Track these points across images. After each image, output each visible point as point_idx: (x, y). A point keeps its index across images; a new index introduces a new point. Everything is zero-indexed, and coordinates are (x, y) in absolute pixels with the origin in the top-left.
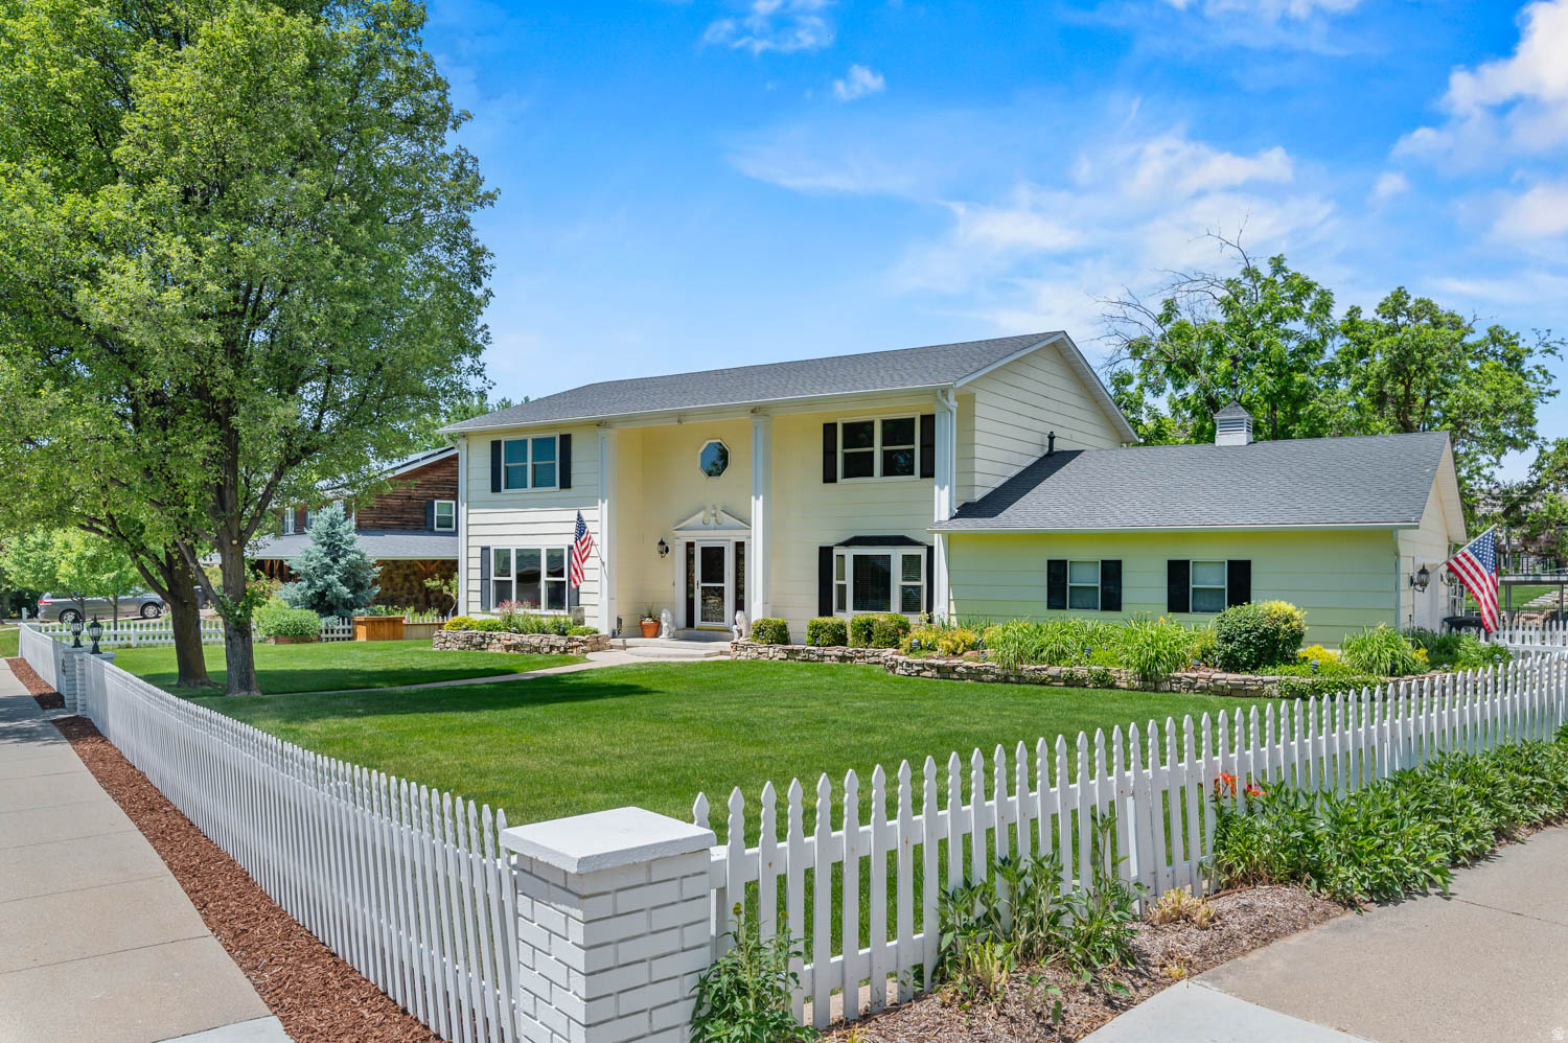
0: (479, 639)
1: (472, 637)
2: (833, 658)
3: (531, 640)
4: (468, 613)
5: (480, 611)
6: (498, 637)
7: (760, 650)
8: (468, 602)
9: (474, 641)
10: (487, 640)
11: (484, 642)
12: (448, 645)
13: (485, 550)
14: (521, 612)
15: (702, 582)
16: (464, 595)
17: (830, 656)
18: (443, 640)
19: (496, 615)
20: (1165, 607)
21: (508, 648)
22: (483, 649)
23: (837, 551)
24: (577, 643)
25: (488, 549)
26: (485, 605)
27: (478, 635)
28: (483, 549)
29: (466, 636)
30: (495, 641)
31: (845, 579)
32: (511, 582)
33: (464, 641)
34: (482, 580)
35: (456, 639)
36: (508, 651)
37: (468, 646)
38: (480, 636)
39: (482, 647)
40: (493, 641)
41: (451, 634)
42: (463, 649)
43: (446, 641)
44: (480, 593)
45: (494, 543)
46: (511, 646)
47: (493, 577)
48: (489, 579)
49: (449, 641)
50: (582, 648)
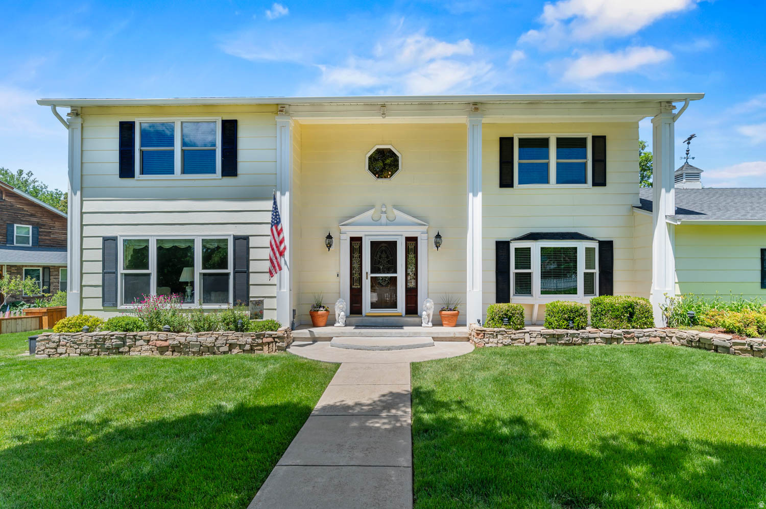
0: (116, 342)
1: (104, 340)
2: (597, 340)
3: (199, 339)
4: (82, 311)
5: (102, 308)
6: (147, 338)
7: (513, 336)
8: (81, 298)
9: (108, 344)
10: (129, 342)
11: (124, 345)
12: (60, 350)
13: (110, 242)
14: (169, 306)
15: (372, 272)
16: (76, 291)
17: (595, 338)
18: (54, 345)
19: (130, 312)
21: (162, 350)
22: (122, 353)
23: (513, 246)
24: (270, 340)
25: (114, 239)
26: (109, 300)
27: (114, 337)
28: (106, 239)
29: (94, 338)
30: (141, 342)
31: (530, 268)
32: (149, 275)
33: (91, 345)
34: (104, 273)
35: (76, 343)
36: (162, 353)
37: (97, 350)
38: (117, 338)
39: (121, 350)
40: (138, 343)
41: (67, 337)
42: (88, 354)
43: (58, 346)
44: (101, 288)
45: (123, 234)
46: (168, 347)
47: (121, 270)
48: (115, 273)
49: (63, 346)
50: (277, 344)
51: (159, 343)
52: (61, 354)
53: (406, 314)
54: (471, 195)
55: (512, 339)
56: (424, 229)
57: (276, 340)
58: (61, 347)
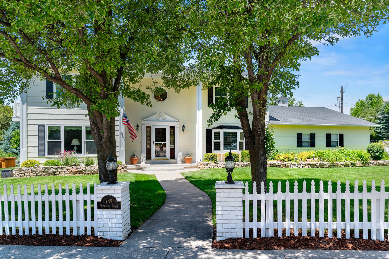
0: (53, 170)
1: (48, 169)
2: (242, 166)
3: (91, 168)
4: (27, 158)
5: (38, 157)
6: (67, 168)
7: (213, 165)
8: (27, 152)
9: (50, 171)
10: (59, 170)
11: (57, 171)
12: (26, 174)
13: (41, 127)
15: (156, 141)
16: (25, 149)
17: (241, 165)
18: (24, 172)
20: (325, 146)
22: (56, 175)
23: (213, 131)
25: (44, 126)
26: (41, 153)
27: (53, 168)
28: (39, 126)
29: (43, 169)
30: (65, 170)
31: (219, 140)
32: (60, 142)
33: (41, 172)
34: (39, 141)
35: (34, 171)
36: (74, 174)
37: (44, 174)
38: (54, 168)
39: (56, 173)
40: (63, 170)
41: (29, 169)
42: (40, 176)
43: (25, 172)
44: (37, 148)
45: (47, 123)
46: (77, 172)
47: (47, 140)
48: (44, 141)
49: (27, 172)
50: (124, 170)
51: (73, 170)
52: (26, 176)
53: (170, 159)
54: (198, 110)
55: (213, 166)
56: (178, 123)
57: (123, 168)
58: (26, 173)
